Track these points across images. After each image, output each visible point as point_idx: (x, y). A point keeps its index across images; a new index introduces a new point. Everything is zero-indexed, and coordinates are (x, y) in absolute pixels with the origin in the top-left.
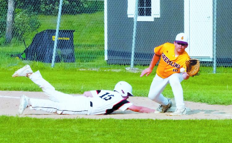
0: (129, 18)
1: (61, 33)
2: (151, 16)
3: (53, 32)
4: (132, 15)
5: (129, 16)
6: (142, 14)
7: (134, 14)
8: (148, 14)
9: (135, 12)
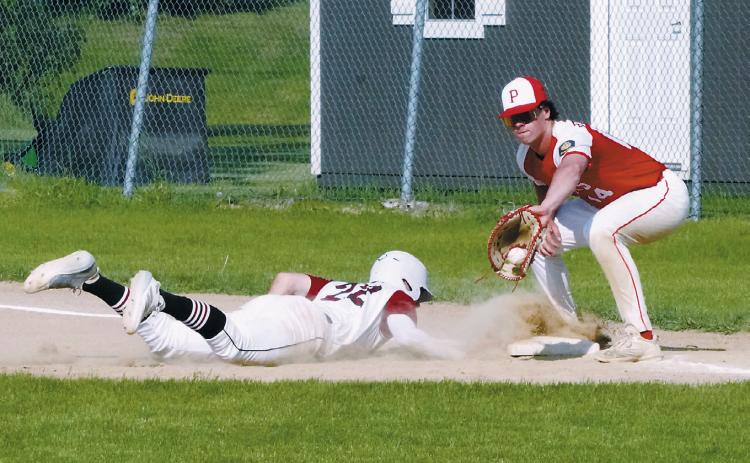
0: (396, 26)
1: (155, 79)
2: (473, 18)
3: (129, 74)
4: (405, 17)
5: (397, 21)
6: (443, 12)
7: (414, 12)
8: (463, 14)
9: (417, 5)
